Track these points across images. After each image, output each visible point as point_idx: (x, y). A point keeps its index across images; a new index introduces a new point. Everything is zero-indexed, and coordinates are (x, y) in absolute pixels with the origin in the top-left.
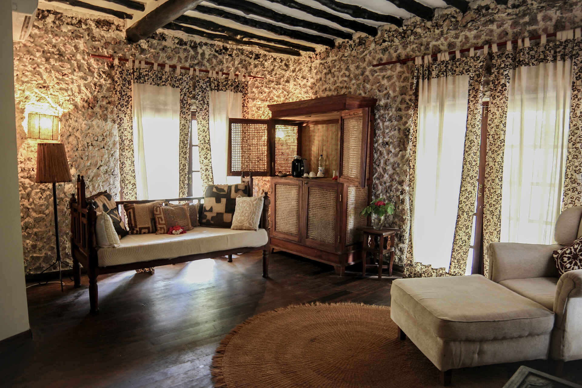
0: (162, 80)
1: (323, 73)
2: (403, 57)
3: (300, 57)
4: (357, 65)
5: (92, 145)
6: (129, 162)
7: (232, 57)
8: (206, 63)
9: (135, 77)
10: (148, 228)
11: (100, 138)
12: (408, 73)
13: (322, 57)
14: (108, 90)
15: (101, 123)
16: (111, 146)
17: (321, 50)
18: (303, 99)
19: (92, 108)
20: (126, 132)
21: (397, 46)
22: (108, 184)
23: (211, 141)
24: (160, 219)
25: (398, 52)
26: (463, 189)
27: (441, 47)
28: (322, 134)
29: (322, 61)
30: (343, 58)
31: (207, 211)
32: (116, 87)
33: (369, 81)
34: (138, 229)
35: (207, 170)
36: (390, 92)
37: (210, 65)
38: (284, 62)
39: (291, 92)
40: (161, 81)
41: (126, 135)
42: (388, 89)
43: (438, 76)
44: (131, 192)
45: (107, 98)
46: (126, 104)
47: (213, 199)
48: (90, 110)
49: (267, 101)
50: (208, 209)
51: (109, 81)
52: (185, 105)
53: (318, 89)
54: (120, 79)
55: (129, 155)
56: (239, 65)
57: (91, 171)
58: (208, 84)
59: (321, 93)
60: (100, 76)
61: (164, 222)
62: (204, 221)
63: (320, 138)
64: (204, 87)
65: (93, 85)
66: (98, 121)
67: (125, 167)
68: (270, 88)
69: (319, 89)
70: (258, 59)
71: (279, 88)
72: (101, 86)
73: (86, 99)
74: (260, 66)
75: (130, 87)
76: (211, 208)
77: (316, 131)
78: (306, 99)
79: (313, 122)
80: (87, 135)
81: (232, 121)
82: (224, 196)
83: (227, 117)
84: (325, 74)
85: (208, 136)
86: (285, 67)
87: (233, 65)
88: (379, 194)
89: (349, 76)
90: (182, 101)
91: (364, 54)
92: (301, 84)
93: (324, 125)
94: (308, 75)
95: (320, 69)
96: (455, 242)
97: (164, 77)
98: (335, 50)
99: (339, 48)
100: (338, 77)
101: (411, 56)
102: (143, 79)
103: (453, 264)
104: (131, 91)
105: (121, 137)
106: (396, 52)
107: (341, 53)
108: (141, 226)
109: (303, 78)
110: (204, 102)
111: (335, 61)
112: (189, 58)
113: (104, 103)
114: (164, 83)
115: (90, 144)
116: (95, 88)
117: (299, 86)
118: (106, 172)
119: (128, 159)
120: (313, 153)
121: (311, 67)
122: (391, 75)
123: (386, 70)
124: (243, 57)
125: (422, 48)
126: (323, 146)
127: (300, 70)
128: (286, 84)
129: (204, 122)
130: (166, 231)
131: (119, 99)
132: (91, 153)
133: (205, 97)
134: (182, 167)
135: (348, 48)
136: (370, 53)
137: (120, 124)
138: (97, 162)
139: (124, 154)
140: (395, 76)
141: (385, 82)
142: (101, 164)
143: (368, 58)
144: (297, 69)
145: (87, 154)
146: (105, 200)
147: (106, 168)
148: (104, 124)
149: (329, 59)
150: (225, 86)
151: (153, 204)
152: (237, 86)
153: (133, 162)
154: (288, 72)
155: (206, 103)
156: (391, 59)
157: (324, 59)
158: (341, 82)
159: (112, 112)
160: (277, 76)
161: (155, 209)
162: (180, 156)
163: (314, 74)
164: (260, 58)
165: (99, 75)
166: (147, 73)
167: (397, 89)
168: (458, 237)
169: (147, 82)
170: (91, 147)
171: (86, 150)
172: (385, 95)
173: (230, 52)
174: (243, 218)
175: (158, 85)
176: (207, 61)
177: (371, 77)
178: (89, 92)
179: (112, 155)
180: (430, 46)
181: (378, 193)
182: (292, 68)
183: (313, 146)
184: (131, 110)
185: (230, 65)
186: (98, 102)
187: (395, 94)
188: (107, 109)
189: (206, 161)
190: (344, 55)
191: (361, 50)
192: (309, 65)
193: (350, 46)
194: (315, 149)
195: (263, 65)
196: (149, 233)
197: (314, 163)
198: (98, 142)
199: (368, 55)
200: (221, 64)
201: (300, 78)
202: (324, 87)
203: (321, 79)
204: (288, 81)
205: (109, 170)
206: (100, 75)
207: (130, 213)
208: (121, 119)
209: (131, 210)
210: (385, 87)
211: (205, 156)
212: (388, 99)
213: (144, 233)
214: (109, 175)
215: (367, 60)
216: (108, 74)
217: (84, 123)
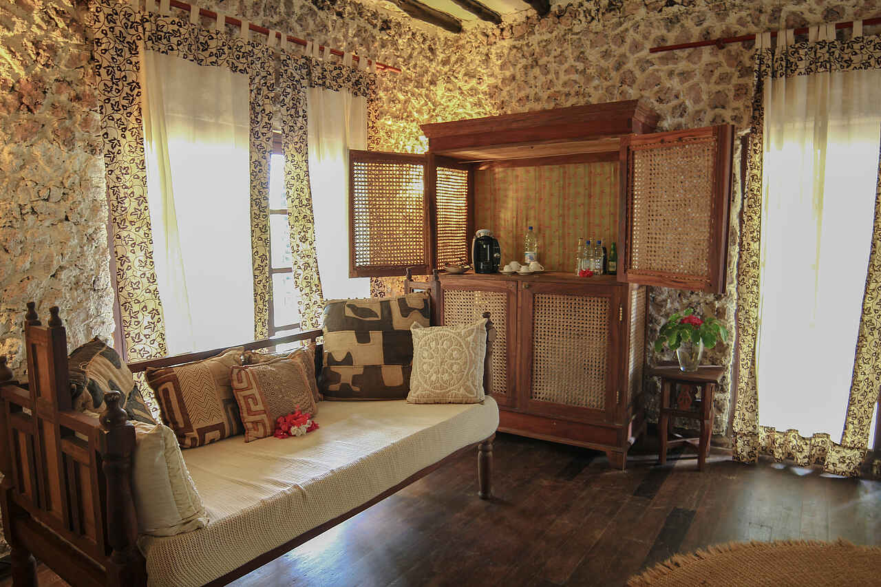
0: (210, 50)
1: (519, 66)
2: (717, 34)
3: (462, 34)
4: (604, 49)
5: (34, 212)
6: (141, 255)
7: (343, 18)
8: (295, 24)
9: (147, 33)
10: (220, 427)
11: (57, 193)
12: (730, 66)
13: (517, 34)
14: (74, 62)
15: (58, 151)
16: (87, 213)
17: (515, 21)
18: (468, 118)
19: (30, 110)
20: (127, 177)
21: (703, 14)
22: (83, 316)
23: (314, 202)
24: (250, 400)
25: (705, 25)
26: (873, 286)
27: (808, 16)
28: (524, 185)
29: (516, 43)
30: (569, 36)
31: (338, 364)
32: (97, 56)
33: (634, 82)
34: (195, 434)
35: (307, 265)
36: (687, 103)
37: (304, 30)
38: (428, 43)
39: (441, 104)
40: (207, 54)
41: (128, 184)
42: (681, 97)
43: (809, 71)
44: (147, 332)
45: (69, 84)
46: (125, 102)
47: (351, 335)
48: (24, 115)
49: (402, 118)
50: (339, 357)
51: (76, 40)
52: (259, 116)
53: (507, 98)
54: (110, 34)
55: (138, 237)
56: (356, 39)
57: (34, 283)
58: (304, 71)
59: (514, 104)
60: (48, 23)
61: (260, 407)
62: (334, 387)
63: (522, 194)
64: (297, 78)
65: (30, 44)
66: (50, 146)
67: (129, 268)
68: (407, 92)
69: (511, 97)
70: (388, 31)
71: (420, 95)
72: (52, 49)
73: (11, 81)
74: (390, 46)
75: (134, 60)
76: (349, 356)
77: (510, 179)
78: (475, 117)
79: (503, 163)
80: (18, 184)
81: (355, 157)
82: (376, 326)
83: (345, 148)
84: (525, 67)
85: (306, 190)
86: (429, 54)
87: (345, 36)
88: (665, 301)
89: (583, 72)
90: (253, 105)
91: (621, 29)
92: (464, 88)
93: (531, 168)
94: (482, 70)
95: (511, 58)
96: (854, 385)
97: (213, 44)
98: (550, 19)
99: (558, 17)
100: (557, 73)
101: (736, 32)
102: (164, 41)
103: (851, 426)
104: (138, 69)
105: (113, 190)
106: (699, 24)
107: (562, 28)
108: (202, 425)
109: (469, 75)
110: (297, 112)
111: (548, 42)
112: (262, 9)
113: (64, 98)
114: (214, 59)
115: (28, 208)
116: (38, 54)
117: (458, 91)
118: (77, 283)
119: (137, 248)
120: (503, 223)
121: (487, 55)
122: (686, 69)
123: (675, 60)
124: (362, 22)
125: (763, 18)
126: (528, 209)
127: (461, 59)
128: (432, 88)
129: (298, 157)
130: (269, 430)
131: (108, 89)
132: (33, 234)
133: (298, 100)
134: (258, 262)
135: (582, 17)
136: (636, 26)
137: (111, 157)
138: (50, 257)
139: (124, 234)
140: (697, 72)
141: (675, 83)
142: (62, 264)
143: (631, 36)
144: (453, 59)
145: (20, 236)
146: (109, 367)
147: (76, 272)
148: (65, 155)
149: (534, 39)
150: (335, 79)
151: (222, 361)
152: (357, 83)
153: (149, 255)
154: (434, 64)
155: (301, 113)
156: (688, 39)
157: (522, 37)
158: (565, 84)
159: (86, 123)
160: (418, 69)
161: (235, 376)
162: (252, 236)
163: (497, 70)
164: (390, 28)
165: (46, 18)
166: (176, 27)
167: (705, 97)
168: (861, 377)
169: (176, 52)
170: (30, 219)
171: (17, 225)
172: (675, 108)
173: (339, 8)
174: (446, 377)
175: (200, 62)
176: (296, 21)
177: (637, 73)
178: (18, 63)
179: (91, 239)
180: (783, 14)
181: (660, 298)
182: (441, 57)
183: (503, 210)
184: (138, 120)
185: (340, 36)
186: (45, 92)
187: (697, 108)
188: (71, 114)
189: (304, 247)
190: (570, 30)
191: (615, 20)
192: (484, 50)
193: (587, 12)
194: (507, 215)
195: (395, 43)
196: (222, 438)
197: (507, 243)
198: (51, 205)
199: (631, 31)
200: (324, 31)
201: (460, 76)
202: (522, 94)
203: (514, 78)
204: (433, 83)
205: (83, 278)
206: (49, 20)
207: (166, 391)
208: (114, 143)
209: (169, 386)
210: (674, 92)
211: (303, 234)
212: (681, 116)
213: (212, 441)
214: (85, 291)
215: (628, 40)
216: (73, 20)
217: (7, 149)
